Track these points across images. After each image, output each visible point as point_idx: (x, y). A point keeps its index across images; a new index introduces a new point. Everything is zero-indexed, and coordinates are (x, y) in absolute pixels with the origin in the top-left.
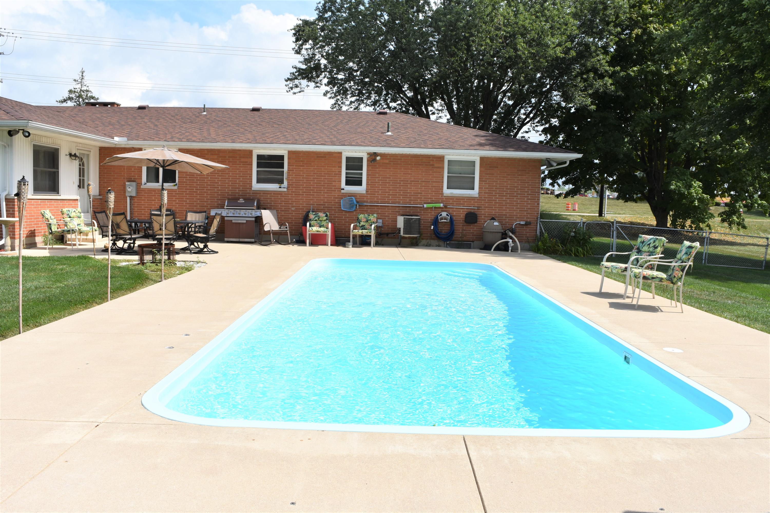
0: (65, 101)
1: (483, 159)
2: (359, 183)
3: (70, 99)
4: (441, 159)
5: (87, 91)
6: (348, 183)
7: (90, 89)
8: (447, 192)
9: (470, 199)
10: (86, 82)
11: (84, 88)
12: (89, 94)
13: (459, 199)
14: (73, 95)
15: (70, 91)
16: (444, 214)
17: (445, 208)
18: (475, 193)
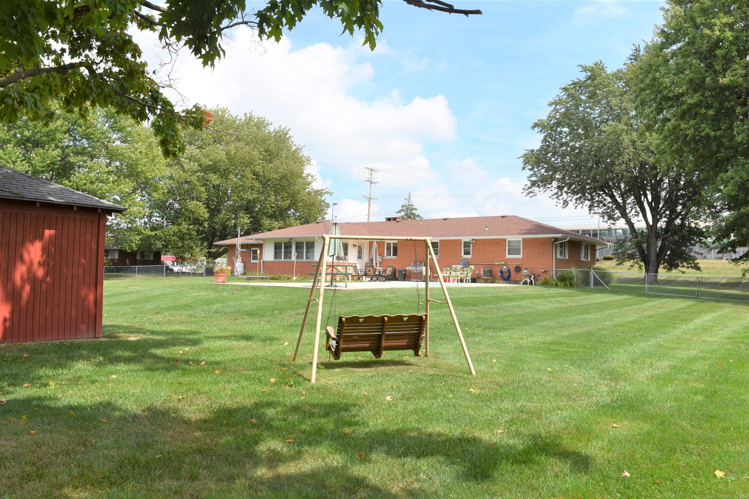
0: (400, 212)
1: (523, 239)
2: (469, 254)
3: (403, 210)
4: (505, 240)
5: (412, 205)
6: (465, 254)
7: (413, 204)
8: (508, 256)
9: (518, 259)
10: (412, 200)
11: (410, 204)
12: (413, 207)
13: (513, 260)
14: (404, 208)
15: (403, 206)
16: (505, 267)
17: (505, 265)
18: (520, 256)
